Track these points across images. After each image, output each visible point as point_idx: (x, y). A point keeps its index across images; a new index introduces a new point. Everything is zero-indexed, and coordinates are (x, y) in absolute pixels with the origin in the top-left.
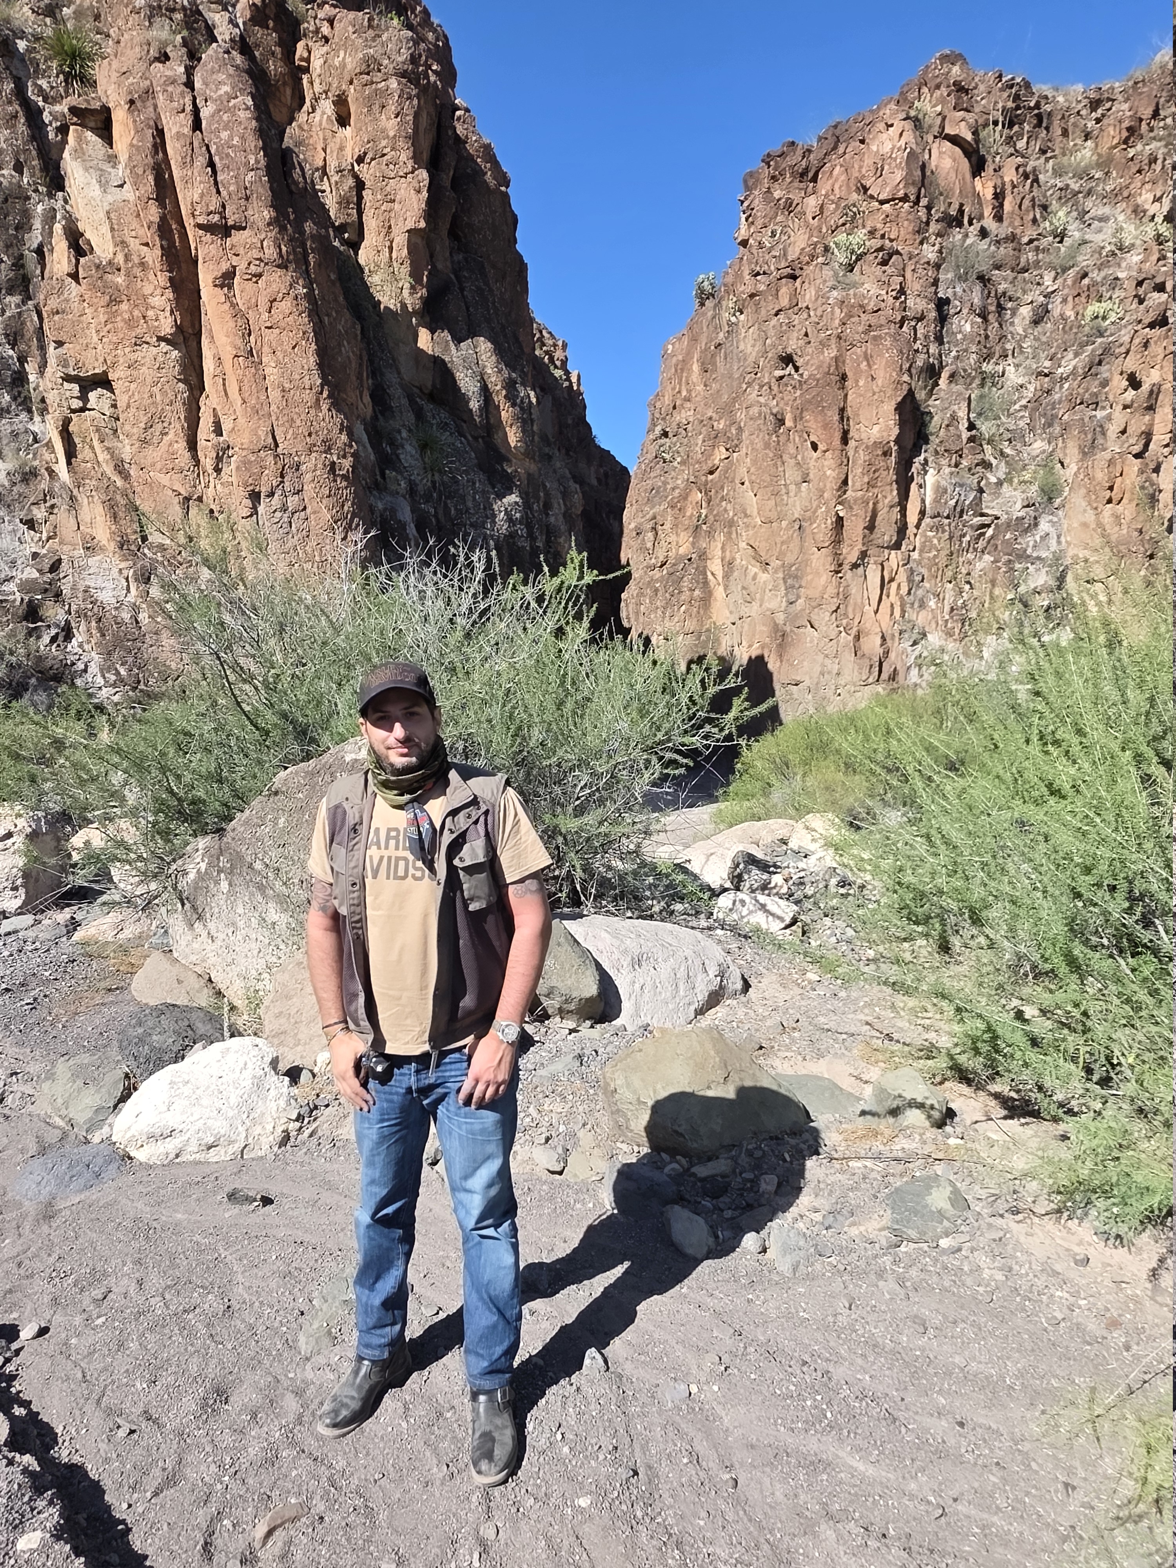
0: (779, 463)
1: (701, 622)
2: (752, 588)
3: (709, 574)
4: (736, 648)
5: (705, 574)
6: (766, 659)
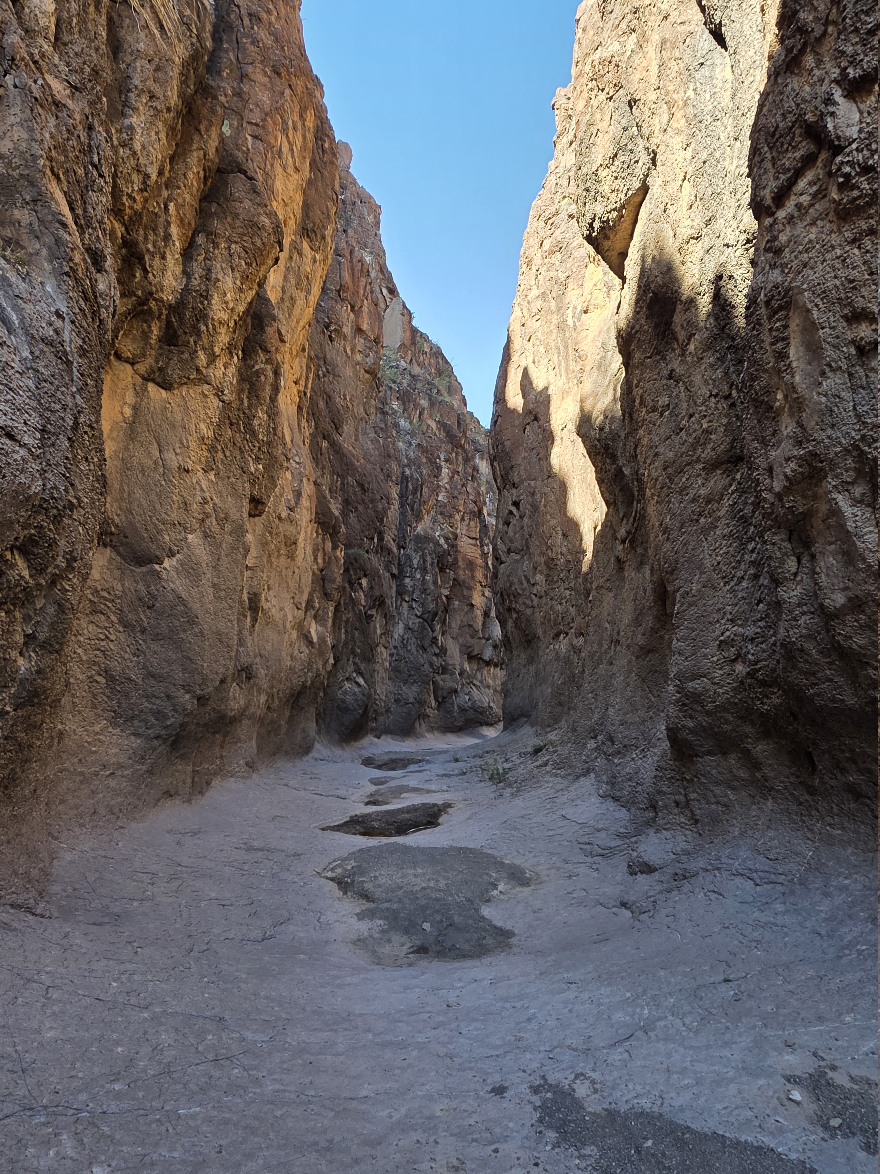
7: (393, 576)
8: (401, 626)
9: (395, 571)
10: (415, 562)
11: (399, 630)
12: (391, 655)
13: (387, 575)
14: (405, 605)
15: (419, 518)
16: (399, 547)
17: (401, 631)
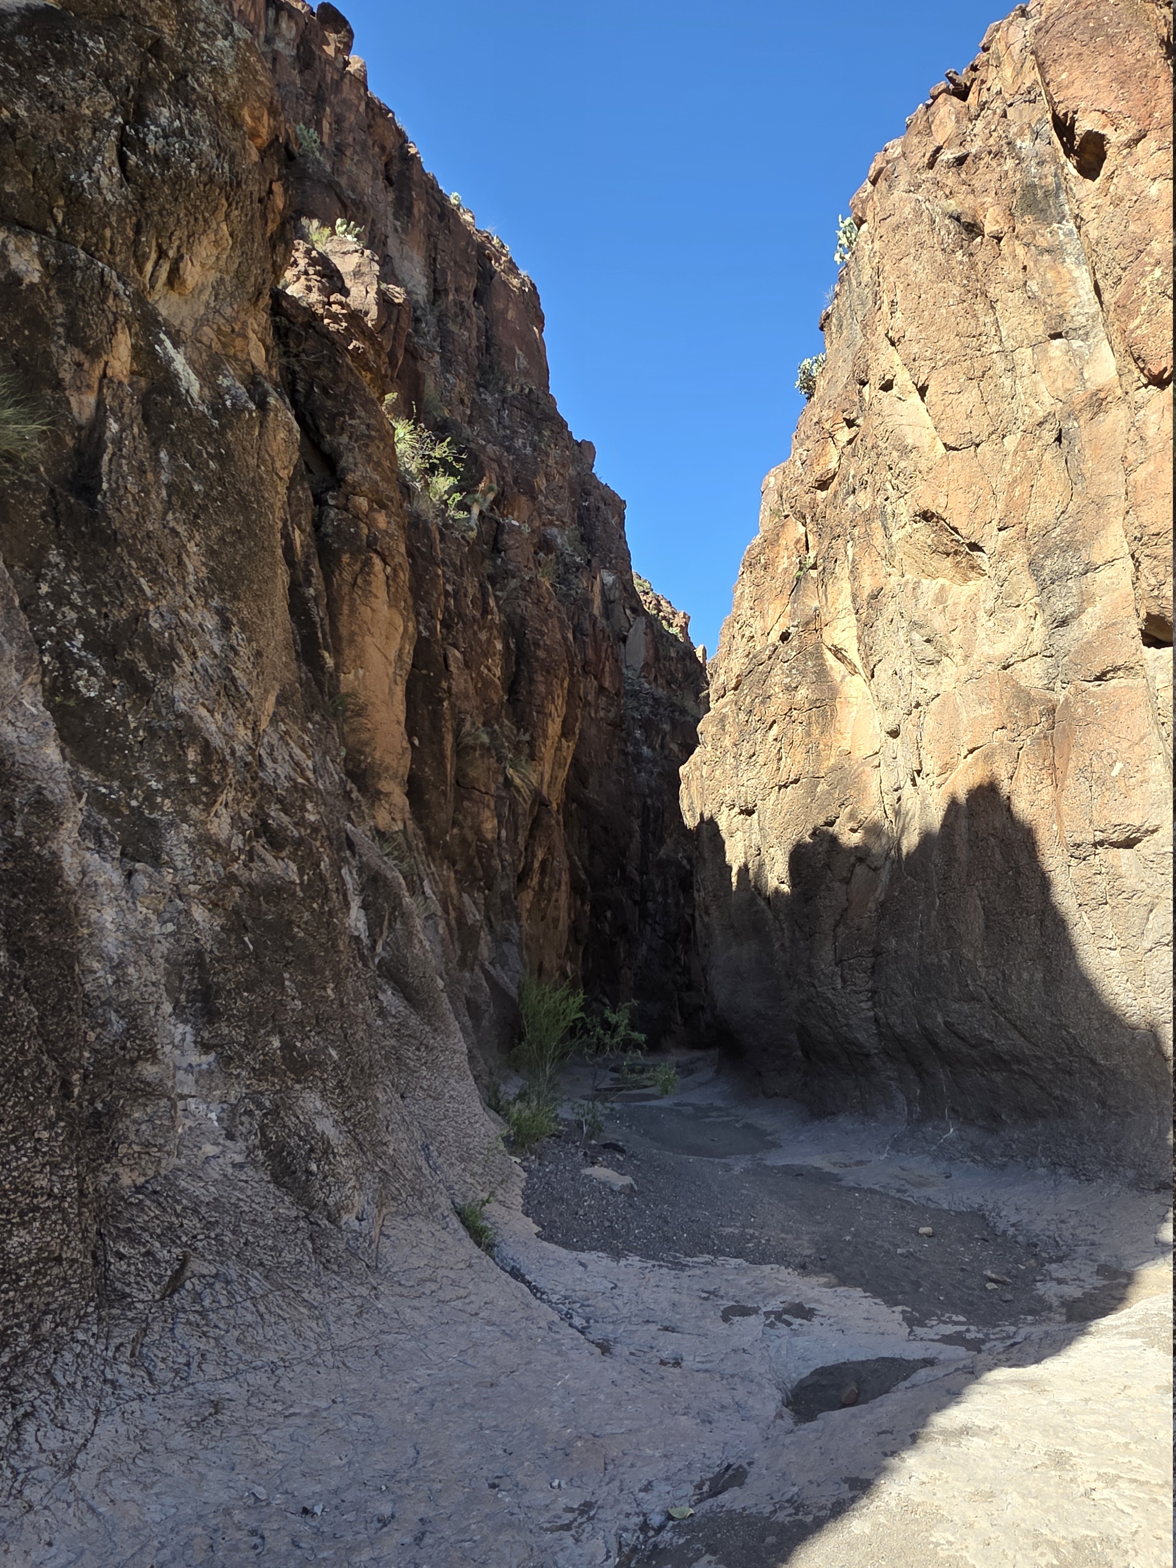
0: (980, 307)
1: (813, 751)
2: (938, 622)
3: (829, 656)
4: (908, 790)
5: (820, 657)
6: (1005, 787)
7: (635, 902)
8: (644, 947)
9: (637, 898)
10: (657, 887)
11: (643, 950)
12: (636, 975)
13: (630, 902)
14: (648, 928)
15: (661, 842)
16: (642, 874)
17: (644, 952)
